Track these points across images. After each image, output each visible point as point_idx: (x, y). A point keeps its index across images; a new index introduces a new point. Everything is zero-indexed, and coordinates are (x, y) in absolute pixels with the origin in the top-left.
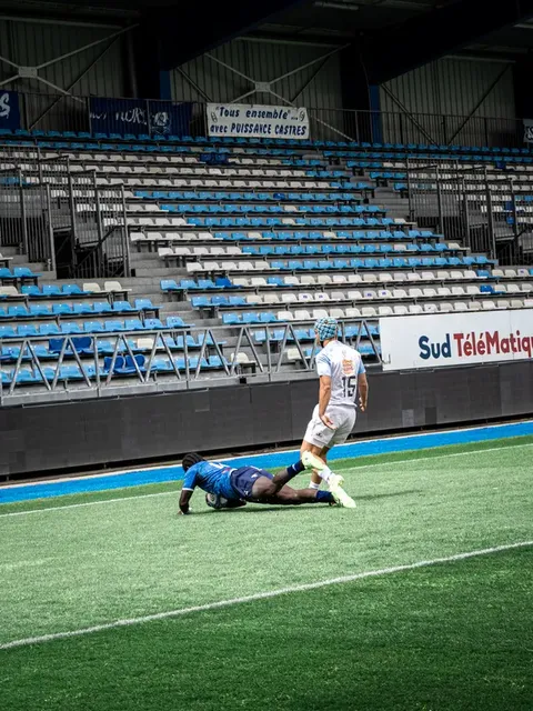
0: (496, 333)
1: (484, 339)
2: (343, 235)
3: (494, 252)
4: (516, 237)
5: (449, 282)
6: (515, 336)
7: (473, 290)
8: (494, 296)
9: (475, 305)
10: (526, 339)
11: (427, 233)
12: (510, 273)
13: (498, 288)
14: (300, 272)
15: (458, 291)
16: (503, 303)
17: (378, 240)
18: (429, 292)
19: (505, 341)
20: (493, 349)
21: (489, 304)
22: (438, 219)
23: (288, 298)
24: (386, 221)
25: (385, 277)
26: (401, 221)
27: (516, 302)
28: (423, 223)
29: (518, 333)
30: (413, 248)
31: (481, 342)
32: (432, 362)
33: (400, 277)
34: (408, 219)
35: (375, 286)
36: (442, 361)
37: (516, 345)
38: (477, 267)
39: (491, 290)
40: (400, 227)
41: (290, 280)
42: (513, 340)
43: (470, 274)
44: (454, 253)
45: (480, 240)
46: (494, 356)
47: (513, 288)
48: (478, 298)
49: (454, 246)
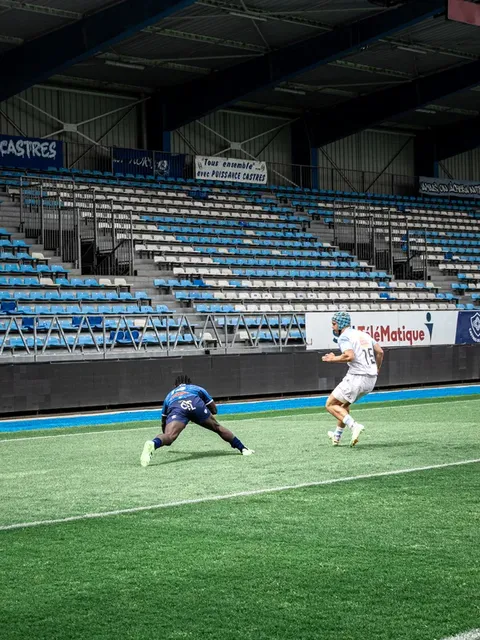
0: (388, 327)
1: (379, 331)
2: (286, 253)
3: (391, 270)
4: (408, 260)
5: (358, 290)
6: (401, 330)
7: (375, 296)
8: (390, 301)
9: (375, 306)
10: (409, 332)
11: (345, 254)
12: (402, 285)
13: (393, 295)
14: (253, 278)
15: (364, 296)
16: (395, 306)
17: (311, 258)
18: (344, 296)
19: (394, 333)
20: (385, 338)
21: (385, 306)
22: (354, 244)
23: (244, 295)
24: (317, 245)
25: (313, 284)
26: (328, 245)
27: (404, 306)
28: (343, 247)
29: (404, 327)
30: (335, 264)
31: (377, 333)
33: (324, 284)
34: (333, 243)
35: (306, 290)
37: (402, 336)
38: (379, 279)
39: (387, 296)
40: (327, 250)
41: (246, 283)
42: (400, 332)
43: (374, 285)
44: (364, 269)
45: (382, 261)
46: (386, 343)
47: (403, 296)
48: (378, 301)
49: (364, 264)
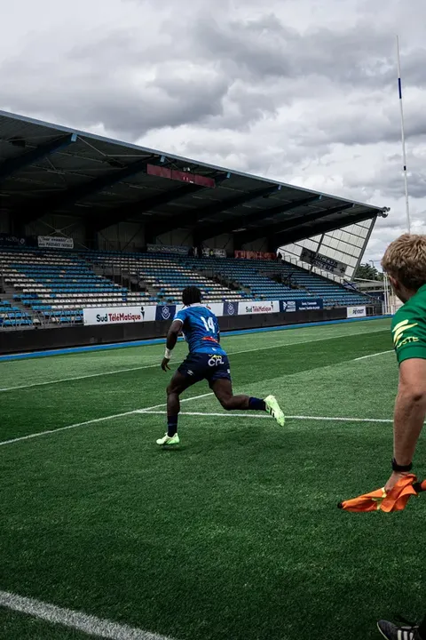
0: (123, 314)
1: (119, 315)
2: (79, 281)
7: (120, 300)
8: (127, 302)
9: (120, 304)
10: (133, 316)
11: (108, 281)
12: (134, 294)
13: (129, 299)
14: (62, 293)
16: (129, 304)
17: (91, 283)
18: (105, 300)
19: (126, 316)
20: (122, 319)
21: (124, 304)
22: (113, 276)
23: (56, 301)
24: (95, 277)
25: (91, 295)
26: (100, 276)
27: (134, 304)
28: (108, 277)
29: (131, 314)
30: (102, 285)
32: (101, 323)
34: (103, 275)
35: (87, 298)
36: (104, 323)
37: (130, 317)
38: (122, 292)
40: (100, 279)
41: (58, 296)
43: (120, 294)
44: (116, 288)
45: (126, 283)
46: (122, 321)
47: (134, 299)
48: (121, 302)
49: (116, 285)
